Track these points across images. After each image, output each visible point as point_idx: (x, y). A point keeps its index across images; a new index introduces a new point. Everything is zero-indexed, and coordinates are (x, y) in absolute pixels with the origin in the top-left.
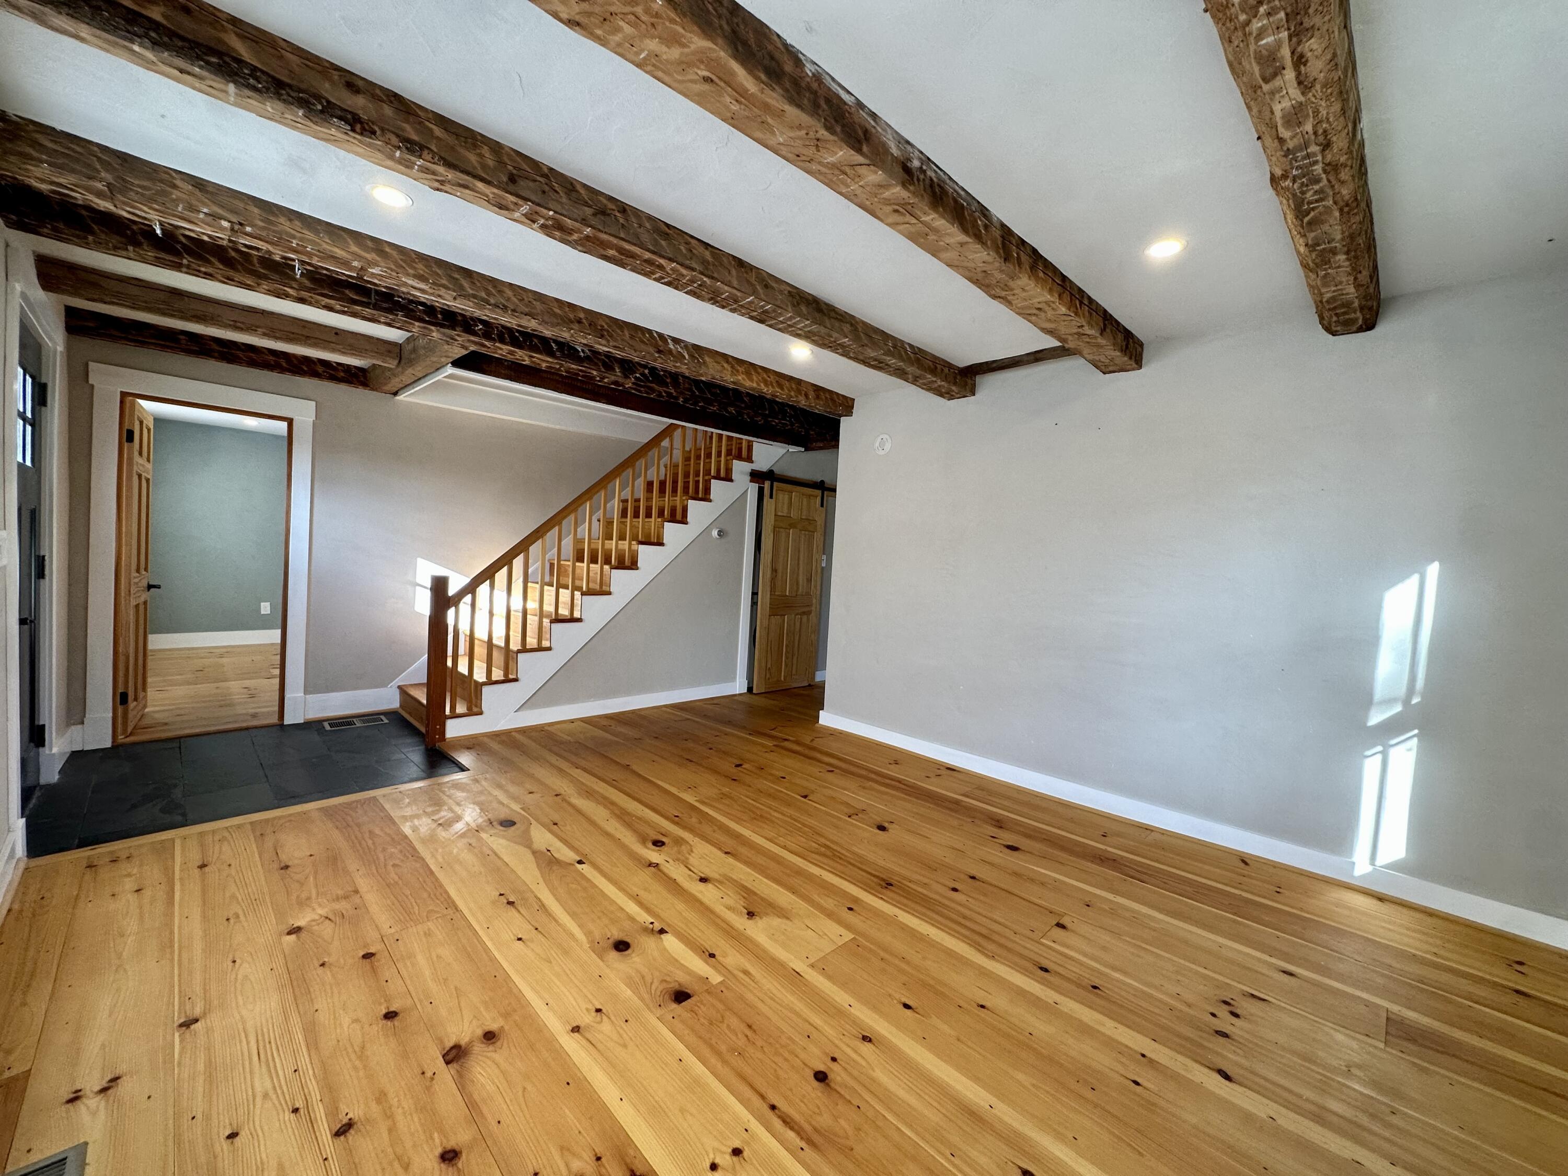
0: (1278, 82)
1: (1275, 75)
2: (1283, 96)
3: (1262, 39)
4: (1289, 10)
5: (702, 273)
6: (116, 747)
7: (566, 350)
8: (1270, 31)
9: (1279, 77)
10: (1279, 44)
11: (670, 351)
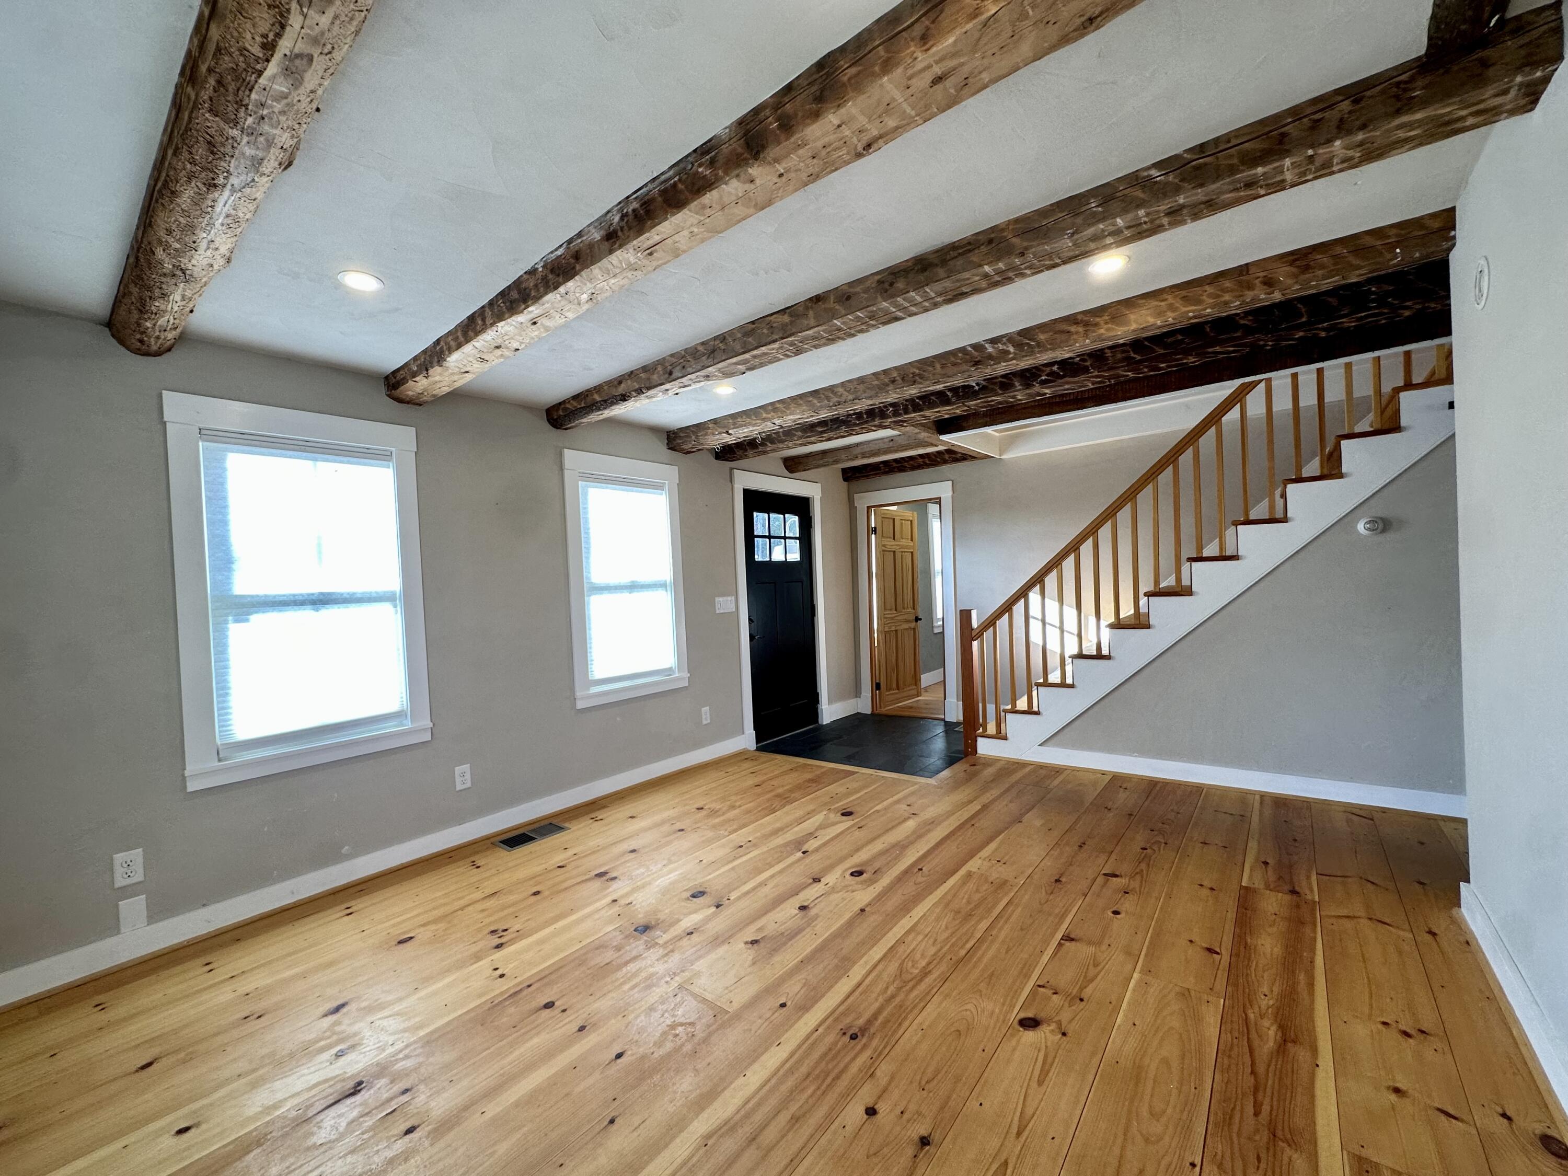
0: (300, 47)
1: (299, 56)
2: (310, 28)
3: (282, 92)
4: (247, 93)
5: (783, 338)
6: (873, 714)
7: (964, 392)
8: (272, 93)
9: (296, 51)
10: (273, 78)
11: (990, 357)
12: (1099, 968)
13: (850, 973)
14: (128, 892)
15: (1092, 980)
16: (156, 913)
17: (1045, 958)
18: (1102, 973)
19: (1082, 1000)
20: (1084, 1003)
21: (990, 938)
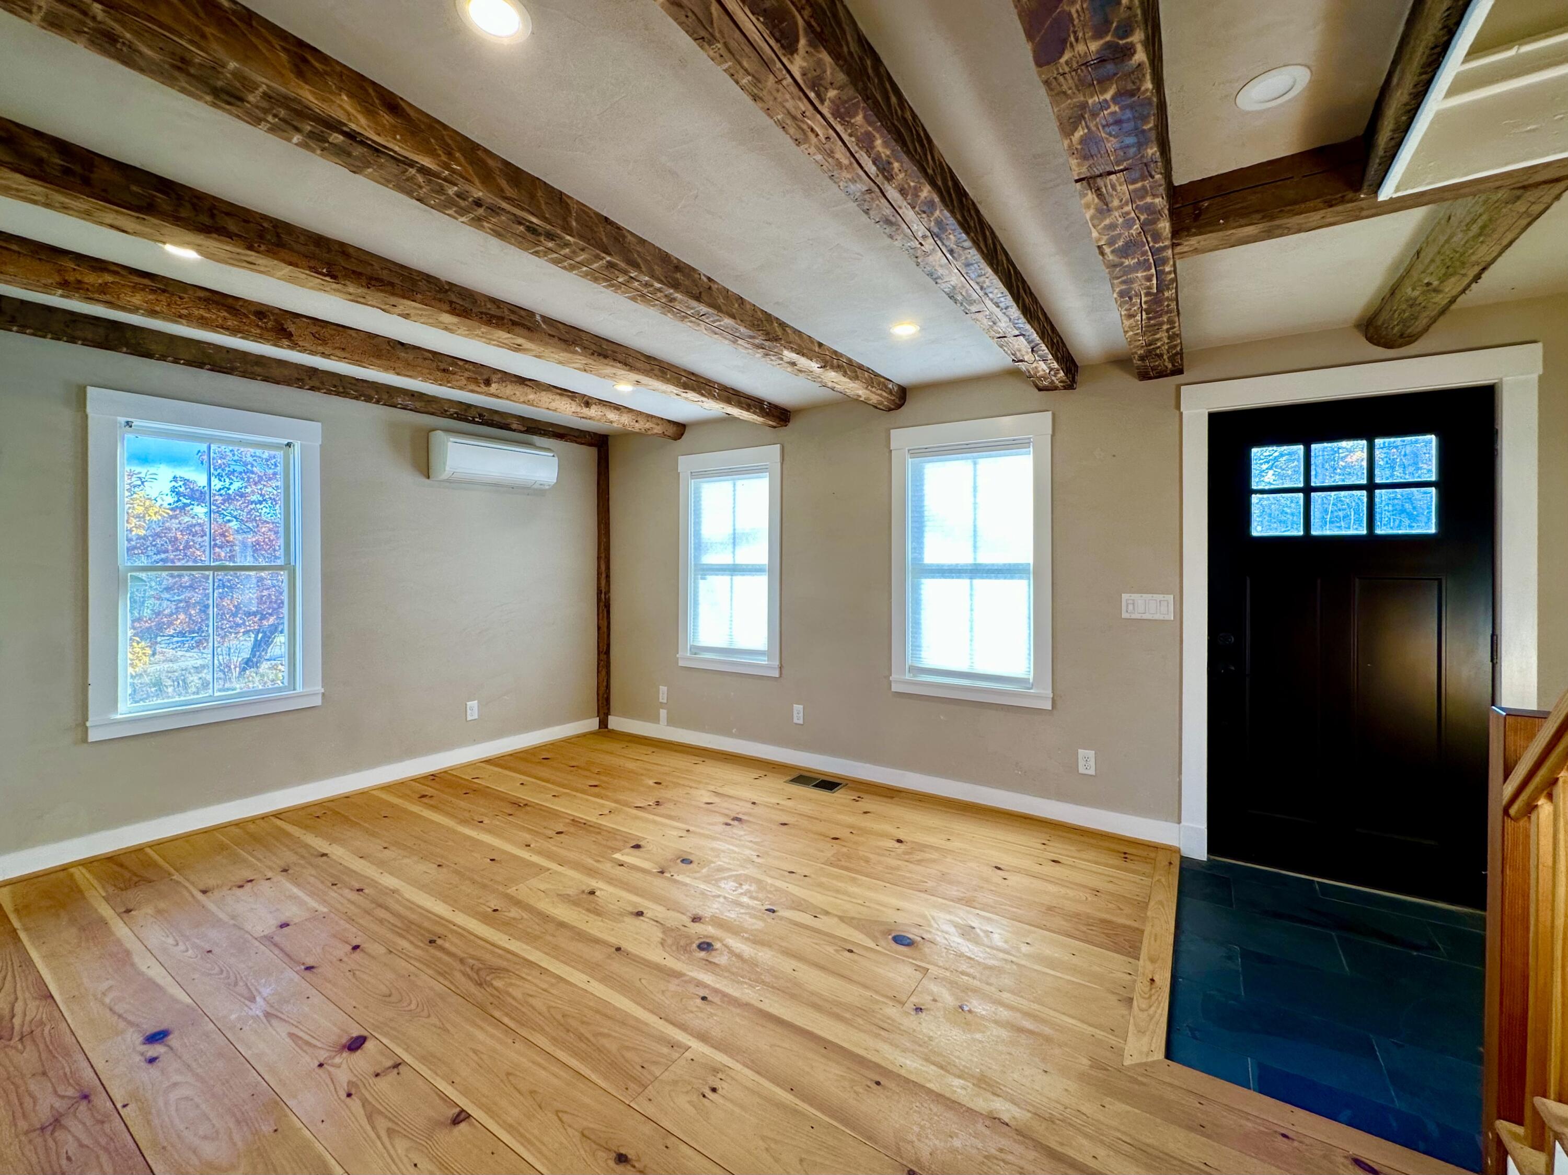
12: (383, 1134)
13: (513, 941)
14: (662, 705)
15: (370, 1118)
16: (671, 722)
17: (443, 1086)
18: (372, 1135)
19: (349, 1095)
20: (343, 1095)
21: (510, 1041)
